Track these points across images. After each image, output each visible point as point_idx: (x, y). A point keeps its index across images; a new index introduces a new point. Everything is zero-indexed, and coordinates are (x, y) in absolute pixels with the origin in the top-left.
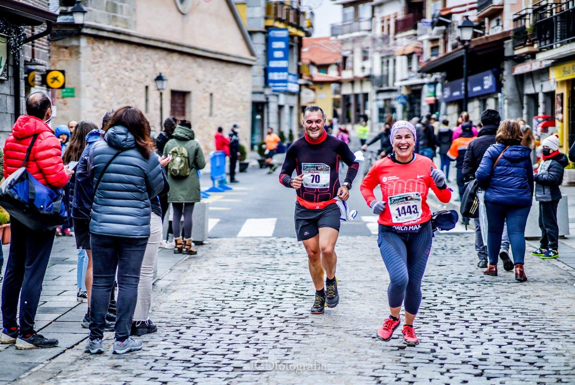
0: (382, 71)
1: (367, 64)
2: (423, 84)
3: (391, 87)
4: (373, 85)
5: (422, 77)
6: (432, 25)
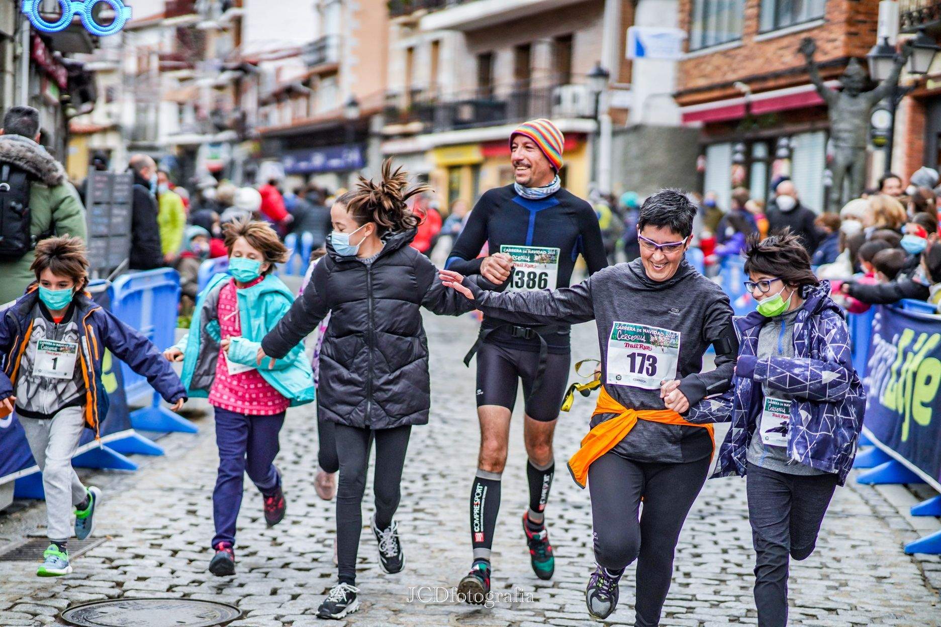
0: (137, 119)
1: (114, 108)
2: (201, 144)
3: (149, 143)
4: (122, 138)
5: (204, 133)
6: (223, 70)
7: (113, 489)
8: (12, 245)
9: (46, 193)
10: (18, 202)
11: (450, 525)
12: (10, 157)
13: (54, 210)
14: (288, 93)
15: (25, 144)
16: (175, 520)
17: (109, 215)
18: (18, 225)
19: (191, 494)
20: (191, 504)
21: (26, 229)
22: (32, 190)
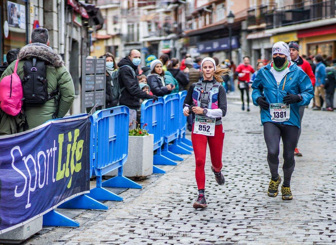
0: (129, 31)
1: (118, 26)
2: (160, 41)
3: (135, 42)
4: (122, 40)
5: (160, 36)
6: (169, 3)
7: (95, 220)
8: (39, 98)
9: (55, 71)
10: (41, 77)
11: (266, 235)
12: (36, 54)
13: (59, 79)
14: (201, 12)
15: (43, 47)
16: (122, 236)
17: (95, 80)
18: (41, 88)
19: (133, 222)
20: (132, 227)
21: (45, 90)
22: (47, 70)
